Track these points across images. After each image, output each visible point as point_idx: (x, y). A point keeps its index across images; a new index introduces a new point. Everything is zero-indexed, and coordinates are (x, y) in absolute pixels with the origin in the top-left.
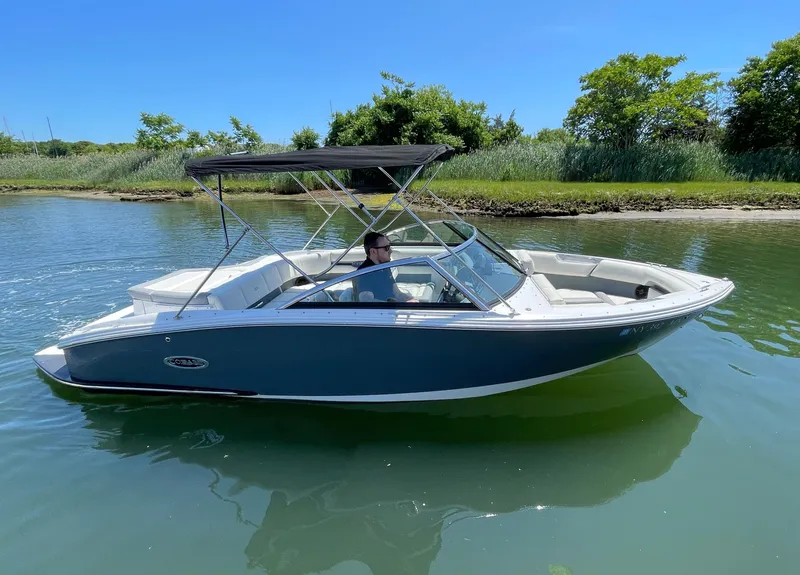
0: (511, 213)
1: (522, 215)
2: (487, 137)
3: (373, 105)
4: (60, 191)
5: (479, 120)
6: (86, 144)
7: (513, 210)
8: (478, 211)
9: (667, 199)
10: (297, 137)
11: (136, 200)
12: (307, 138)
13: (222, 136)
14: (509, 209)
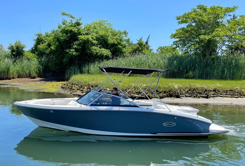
9: (215, 91)
10: (11, 47)
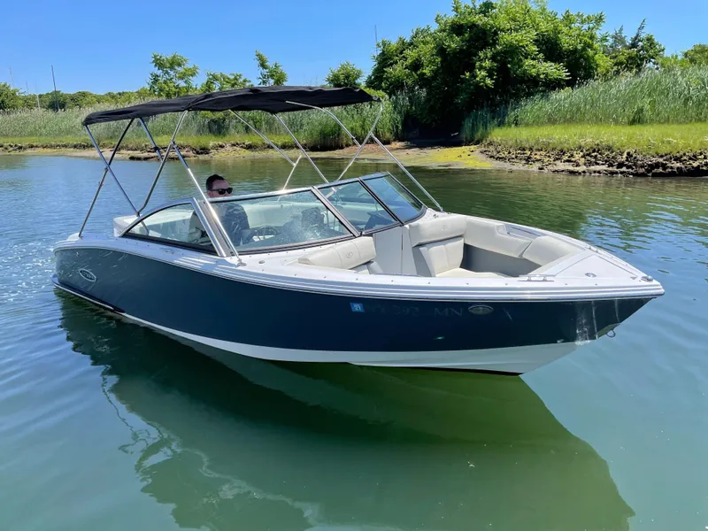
0: (660, 170)
1: (680, 174)
2: (603, 62)
3: (435, 27)
4: (63, 149)
5: (592, 38)
6: (84, 95)
7: (664, 167)
8: (605, 167)
10: (334, 76)
11: (146, 159)
12: (347, 77)
13: (236, 79)
14: (657, 165)
